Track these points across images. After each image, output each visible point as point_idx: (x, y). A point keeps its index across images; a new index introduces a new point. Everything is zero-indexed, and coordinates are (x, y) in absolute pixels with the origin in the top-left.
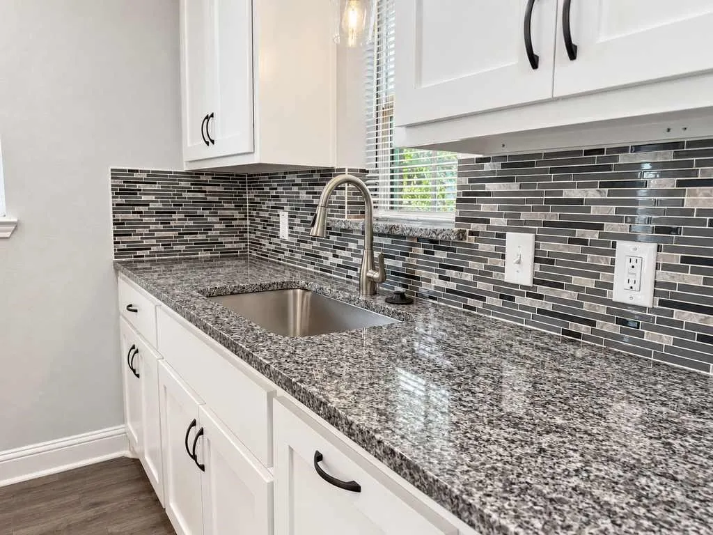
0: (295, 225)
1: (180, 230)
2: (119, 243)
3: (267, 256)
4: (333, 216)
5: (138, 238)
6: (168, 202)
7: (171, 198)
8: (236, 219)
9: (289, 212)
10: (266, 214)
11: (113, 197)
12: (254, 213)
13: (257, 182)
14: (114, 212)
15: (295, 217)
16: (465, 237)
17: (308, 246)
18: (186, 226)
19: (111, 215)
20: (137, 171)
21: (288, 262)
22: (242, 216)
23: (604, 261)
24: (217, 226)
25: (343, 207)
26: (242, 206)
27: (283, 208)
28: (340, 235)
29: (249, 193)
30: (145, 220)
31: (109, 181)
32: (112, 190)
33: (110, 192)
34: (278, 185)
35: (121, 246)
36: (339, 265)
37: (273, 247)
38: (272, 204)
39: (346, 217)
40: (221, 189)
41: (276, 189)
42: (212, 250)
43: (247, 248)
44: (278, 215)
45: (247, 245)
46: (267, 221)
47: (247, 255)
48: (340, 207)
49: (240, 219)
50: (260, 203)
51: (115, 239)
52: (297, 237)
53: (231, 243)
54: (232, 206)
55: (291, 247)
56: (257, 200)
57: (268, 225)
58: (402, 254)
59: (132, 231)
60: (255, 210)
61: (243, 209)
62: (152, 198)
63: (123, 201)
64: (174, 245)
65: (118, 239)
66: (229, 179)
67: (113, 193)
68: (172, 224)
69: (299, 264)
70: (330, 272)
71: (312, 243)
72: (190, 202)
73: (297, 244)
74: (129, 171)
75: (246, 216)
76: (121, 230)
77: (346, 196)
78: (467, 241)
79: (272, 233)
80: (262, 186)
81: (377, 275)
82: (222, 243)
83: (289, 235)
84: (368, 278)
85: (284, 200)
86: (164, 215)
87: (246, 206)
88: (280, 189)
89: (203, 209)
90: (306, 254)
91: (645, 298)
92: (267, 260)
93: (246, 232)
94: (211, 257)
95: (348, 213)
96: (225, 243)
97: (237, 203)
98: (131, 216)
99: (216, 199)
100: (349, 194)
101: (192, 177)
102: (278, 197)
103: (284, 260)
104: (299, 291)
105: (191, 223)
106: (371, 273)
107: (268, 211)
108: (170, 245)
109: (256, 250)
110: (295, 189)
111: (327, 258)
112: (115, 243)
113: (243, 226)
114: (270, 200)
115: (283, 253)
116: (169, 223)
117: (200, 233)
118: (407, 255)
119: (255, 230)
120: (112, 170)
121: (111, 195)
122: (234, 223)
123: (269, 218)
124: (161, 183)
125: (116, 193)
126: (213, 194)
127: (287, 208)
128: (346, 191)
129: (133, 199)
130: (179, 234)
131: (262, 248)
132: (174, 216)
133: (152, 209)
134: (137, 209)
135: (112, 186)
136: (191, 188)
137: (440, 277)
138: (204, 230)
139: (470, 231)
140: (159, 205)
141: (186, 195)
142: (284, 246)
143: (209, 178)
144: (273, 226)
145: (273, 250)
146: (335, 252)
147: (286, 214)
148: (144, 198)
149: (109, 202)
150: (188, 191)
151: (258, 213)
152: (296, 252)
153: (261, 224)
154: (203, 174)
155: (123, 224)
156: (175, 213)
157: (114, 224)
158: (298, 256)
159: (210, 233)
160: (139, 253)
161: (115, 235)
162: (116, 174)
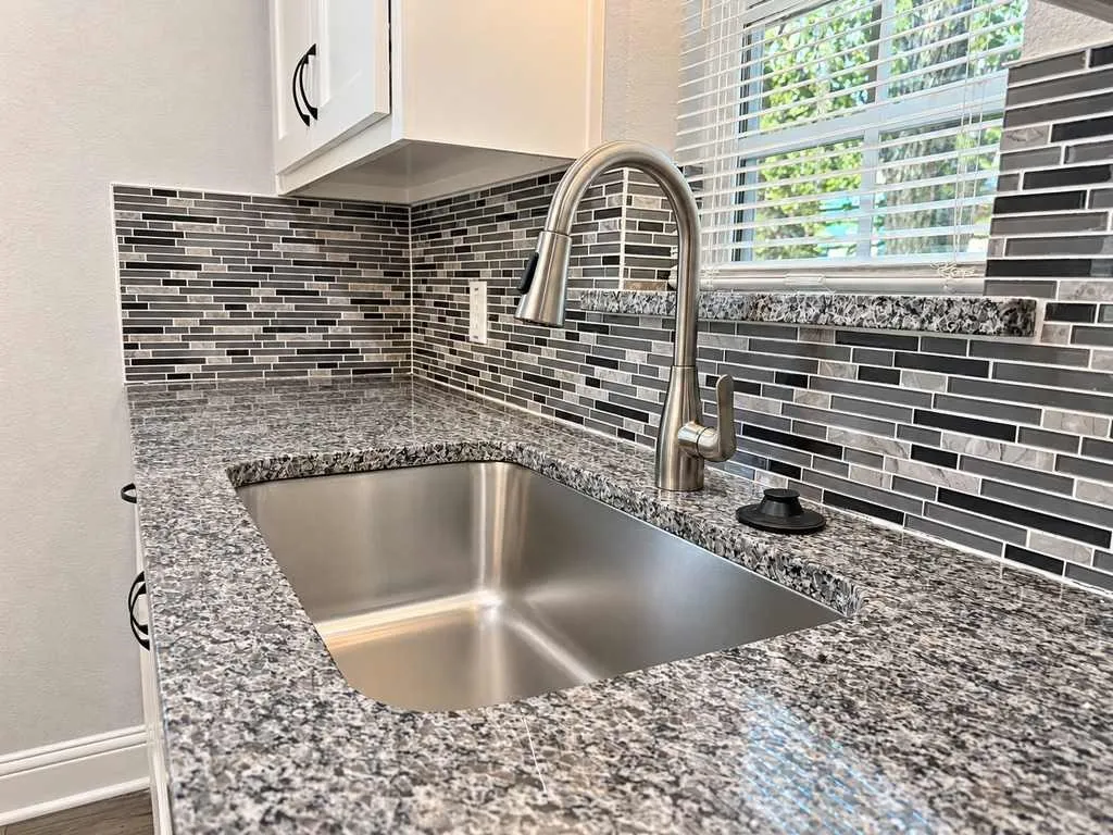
0: (501, 310)
1: (267, 322)
2: (135, 346)
3: (446, 380)
4: (589, 284)
5: (178, 338)
6: (243, 261)
7: (247, 254)
8: (387, 302)
9: (490, 282)
10: (445, 290)
11: (121, 249)
12: (423, 289)
13: (428, 221)
14: (122, 281)
15: (502, 292)
16: (1027, 328)
17: (530, 358)
18: (280, 315)
19: (118, 285)
20: (172, 194)
21: (488, 393)
22: (401, 296)
24: (344, 315)
25: (615, 260)
26: (400, 274)
27: (477, 274)
28: (604, 330)
29: (414, 246)
30: (191, 299)
31: (112, 214)
32: (118, 232)
33: (115, 237)
34: (469, 223)
35: (140, 353)
36: (600, 405)
37: (456, 360)
38: (458, 266)
39: (621, 285)
40: (356, 236)
41: (465, 232)
42: (335, 365)
43: (409, 364)
44: (468, 291)
45: (408, 357)
46: (446, 305)
47: (409, 378)
48: (607, 260)
49: (395, 302)
50: (433, 267)
51: (126, 338)
52: (505, 337)
53: (377, 351)
54: (379, 273)
55: (493, 361)
56: (430, 259)
57: (448, 313)
58: (780, 378)
59: (164, 322)
60: (425, 282)
61: (401, 281)
62: (207, 252)
63: (143, 257)
64: (253, 352)
65: (132, 339)
66: (373, 216)
67: (120, 240)
68: (251, 308)
69: (509, 399)
70: (579, 420)
71: (539, 352)
72: (288, 262)
73: (505, 354)
74: (156, 192)
75: (408, 296)
76: (139, 318)
77: (623, 231)
78: (1037, 341)
79: (455, 329)
80: (437, 228)
81: (708, 439)
82: (357, 351)
83: (491, 335)
84: (683, 443)
85: (480, 257)
86: (233, 289)
87: (408, 275)
88: (473, 231)
89: (317, 279)
90: (526, 377)
92: (446, 389)
93: (408, 330)
94: (334, 381)
95: (625, 275)
96: (364, 351)
97: (388, 266)
98: (159, 290)
99: (345, 258)
100: (630, 225)
101: (293, 210)
102: (467, 249)
103: (480, 391)
104: (501, 468)
105: (290, 307)
106: (690, 432)
107: (447, 282)
108: (246, 353)
109: (426, 367)
110: (504, 227)
111: (571, 388)
112: (127, 346)
113: (401, 316)
114: (453, 258)
115: (477, 374)
116: (244, 307)
117: (311, 330)
118: (800, 381)
119: (425, 325)
120: (116, 189)
121: (115, 245)
122: (382, 311)
123: (450, 297)
124: (228, 222)
125: (128, 240)
126: (338, 247)
127: (487, 272)
128: (624, 218)
129: (162, 254)
130: (265, 330)
131: (436, 363)
132: (254, 292)
133: (207, 275)
134: (173, 274)
135: (118, 223)
136: (291, 233)
137: (918, 453)
138: (319, 323)
139: (1049, 306)
140: (222, 268)
141: (279, 247)
142: (480, 358)
143: (330, 214)
144: (458, 314)
145: (457, 368)
146: (592, 371)
147: (484, 286)
148: (190, 251)
149: (113, 258)
150: (284, 240)
151: (429, 289)
152: (504, 372)
153: (434, 312)
154: (316, 204)
155: (145, 306)
156: (256, 285)
157: (124, 306)
158: (507, 381)
159: (331, 330)
160: (179, 369)
161: (126, 331)
162: (125, 197)
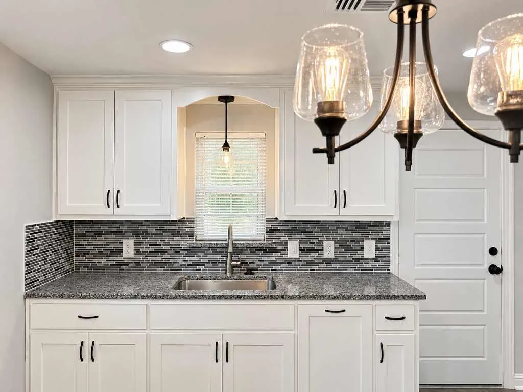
0: (142, 248)
1: (50, 262)
3: (103, 270)
9: (136, 241)
18: (52, 259)
21: (133, 270)
23: (320, 248)
35: (28, 281)
36: (188, 265)
37: (113, 263)
39: (195, 241)
42: (61, 273)
44: (121, 243)
45: (73, 265)
50: (93, 236)
52: (145, 254)
59: (32, 269)
60: (87, 241)
63: (29, 247)
65: (27, 276)
73: (144, 259)
75: (73, 245)
76: (28, 269)
79: (111, 254)
85: (128, 234)
91: (332, 256)
96: (66, 266)
97: (71, 237)
102: (120, 232)
103: (129, 270)
105: (54, 256)
106: (234, 263)
108: (46, 274)
111: (177, 263)
114: (108, 234)
115: (127, 265)
124: (44, 231)
125: (27, 243)
127: (132, 238)
129: (33, 245)
130: (50, 265)
132: (48, 253)
133: (40, 250)
134: (35, 252)
136: (55, 232)
144: (113, 250)
147: (132, 242)
148: (38, 243)
150: (54, 235)
153: (95, 250)
155: (29, 264)
156: (49, 250)
158: (145, 265)
160: (35, 284)
162: (27, 229)
